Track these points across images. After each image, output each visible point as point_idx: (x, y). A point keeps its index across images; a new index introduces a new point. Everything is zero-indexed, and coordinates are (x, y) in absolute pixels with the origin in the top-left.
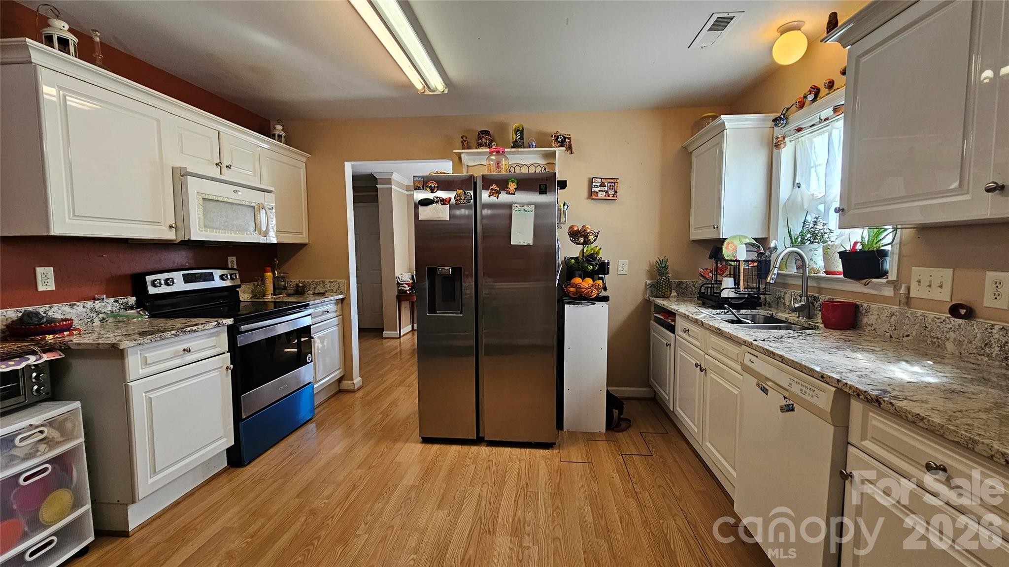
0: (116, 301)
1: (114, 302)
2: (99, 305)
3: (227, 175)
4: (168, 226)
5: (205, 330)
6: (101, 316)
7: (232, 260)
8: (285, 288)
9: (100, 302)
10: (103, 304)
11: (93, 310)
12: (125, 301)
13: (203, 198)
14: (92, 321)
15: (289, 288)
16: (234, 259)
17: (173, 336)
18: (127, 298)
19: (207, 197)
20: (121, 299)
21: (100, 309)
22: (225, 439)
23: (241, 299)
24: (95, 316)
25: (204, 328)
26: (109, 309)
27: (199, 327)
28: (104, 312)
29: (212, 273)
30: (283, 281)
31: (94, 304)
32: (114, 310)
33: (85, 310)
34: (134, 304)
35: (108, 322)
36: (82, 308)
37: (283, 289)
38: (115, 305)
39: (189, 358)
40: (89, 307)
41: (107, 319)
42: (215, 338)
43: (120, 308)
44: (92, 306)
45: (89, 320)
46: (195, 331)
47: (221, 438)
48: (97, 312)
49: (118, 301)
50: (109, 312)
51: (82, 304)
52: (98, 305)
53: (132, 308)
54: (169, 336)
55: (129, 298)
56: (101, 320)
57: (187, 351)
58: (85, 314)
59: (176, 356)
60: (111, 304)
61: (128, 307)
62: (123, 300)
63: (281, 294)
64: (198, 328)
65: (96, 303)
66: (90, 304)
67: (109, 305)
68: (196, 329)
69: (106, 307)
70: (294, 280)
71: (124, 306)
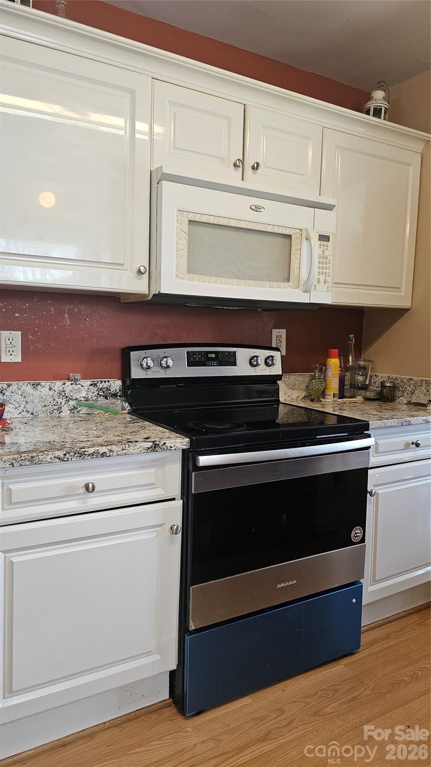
0: (95, 385)
1: (91, 385)
2: (71, 387)
3: (253, 181)
4: (135, 270)
5: (125, 454)
6: (72, 403)
7: (279, 335)
8: (365, 388)
9: (72, 384)
10: (76, 387)
11: (62, 393)
12: (106, 385)
13: (189, 221)
14: (60, 410)
15: (372, 388)
16: (283, 332)
17: (58, 460)
18: (108, 381)
19: (197, 218)
20: (102, 382)
21: (72, 394)
22: (157, 657)
23: (282, 400)
24: (63, 403)
25: (124, 451)
26: (84, 394)
27: (114, 448)
28: (76, 399)
29: (235, 352)
30: (362, 375)
31: (64, 386)
32: (90, 396)
33: (51, 393)
34: (118, 390)
35: (80, 412)
36: (48, 390)
37: (359, 388)
38: (92, 390)
39: (95, 501)
40: (57, 389)
41: (79, 409)
42: (153, 470)
43: (98, 394)
44: (61, 388)
45: (56, 407)
46: (103, 455)
47: (149, 653)
48: (66, 397)
49: (96, 384)
50: (83, 399)
51: (48, 384)
52: (69, 387)
53: (115, 395)
54: (50, 460)
55: (112, 381)
56: (72, 410)
57: (89, 489)
58: (51, 399)
59: (68, 495)
60: (86, 388)
61: (108, 394)
62: (103, 383)
63: (354, 397)
64: (111, 451)
65: (66, 385)
66: (58, 385)
67: (83, 389)
68: (107, 451)
69: (79, 391)
70: (382, 375)
71: (104, 392)
